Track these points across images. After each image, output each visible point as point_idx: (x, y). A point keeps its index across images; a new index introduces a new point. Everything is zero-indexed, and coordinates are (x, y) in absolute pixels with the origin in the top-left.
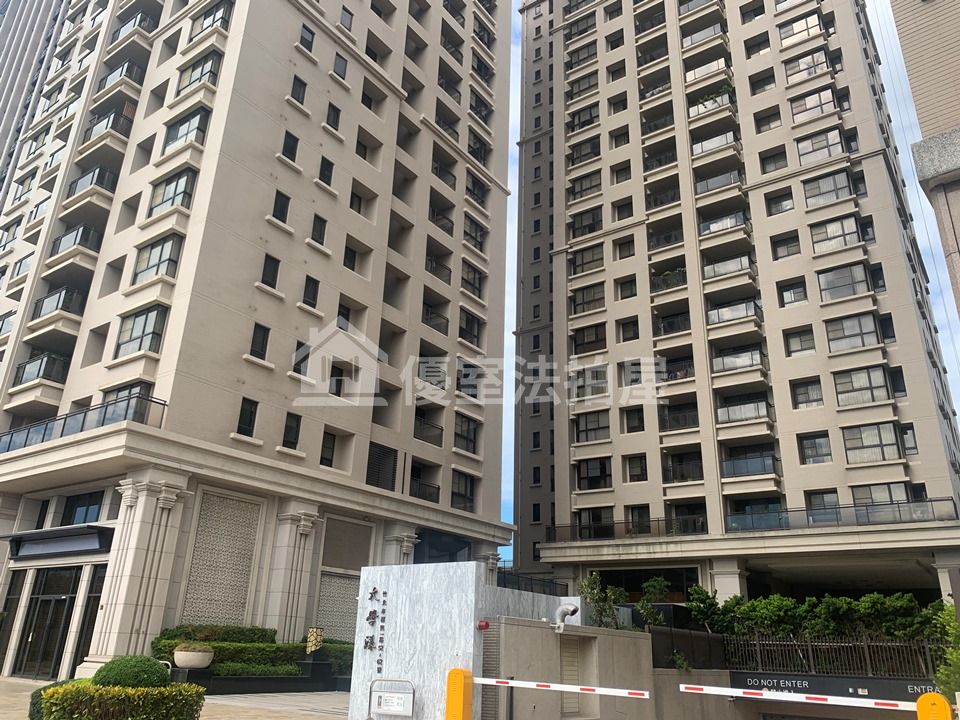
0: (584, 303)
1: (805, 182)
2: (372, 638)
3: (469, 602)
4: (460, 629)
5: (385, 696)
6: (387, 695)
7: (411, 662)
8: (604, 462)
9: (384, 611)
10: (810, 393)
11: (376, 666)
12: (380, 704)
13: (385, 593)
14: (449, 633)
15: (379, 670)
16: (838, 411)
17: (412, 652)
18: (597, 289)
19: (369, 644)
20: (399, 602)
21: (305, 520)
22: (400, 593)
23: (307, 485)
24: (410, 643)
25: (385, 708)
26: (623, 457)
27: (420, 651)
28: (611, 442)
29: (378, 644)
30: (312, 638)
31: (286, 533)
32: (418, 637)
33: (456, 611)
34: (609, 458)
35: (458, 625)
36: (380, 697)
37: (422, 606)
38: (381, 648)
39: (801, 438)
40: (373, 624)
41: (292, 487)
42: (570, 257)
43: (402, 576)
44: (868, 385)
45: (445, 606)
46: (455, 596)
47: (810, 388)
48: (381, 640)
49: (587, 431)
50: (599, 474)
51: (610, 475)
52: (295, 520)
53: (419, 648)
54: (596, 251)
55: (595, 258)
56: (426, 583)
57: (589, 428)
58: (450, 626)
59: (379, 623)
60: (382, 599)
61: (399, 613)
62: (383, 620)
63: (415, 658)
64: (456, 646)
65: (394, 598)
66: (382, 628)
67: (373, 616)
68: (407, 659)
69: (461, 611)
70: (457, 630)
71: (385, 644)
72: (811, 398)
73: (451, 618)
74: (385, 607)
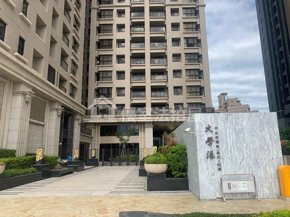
0: (104, 30)
1: (183, 8)
2: (212, 152)
3: (276, 132)
4: (272, 145)
5: (233, 183)
6: (234, 182)
7: (242, 164)
8: (109, 89)
9: (217, 137)
10: (177, 75)
11: (217, 167)
12: (230, 188)
13: (216, 128)
14: (266, 148)
15: (220, 169)
16: (186, 81)
17: (241, 158)
18: (110, 26)
19: (211, 156)
20: (228, 132)
21: (29, 95)
22: (227, 128)
23: (29, 77)
24: (239, 154)
25: (235, 189)
26: (116, 88)
27: (247, 157)
28: (112, 82)
29: (216, 155)
30: (40, 153)
31: (19, 101)
32: (244, 150)
33: (268, 137)
34: (111, 88)
35: (270, 143)
36: (229, 184)
37: (244, 134)
38: (219, 157)
39: (175, 88)
40: (210, 145)
41: (23, 77)
42: (98, 11)
43: (227, 119)
44: (194, 74)
45: (260, 134)
46: (266, 129)
47: (177, 73)
48: (218, 153)
49: (103, 77)
50: (107, 93)
51: (111, 94)
52: (24, 94)
53: (246, 156)
54: (110, 12)
55: (109, 14)
56: (245, 123)
57: (104, 76)
58: (265, 144)
59: (214, 144)
60: (215, 131)
61: (228, 139)
62: (217, 142)
63: (245, 161)
64: (271, 154)
65: (224, 131)
66: (218, 146)
67: (210, 140)
68: (239, 162)
69: (271, 137)
70: (270, 146)
71: (221, 155)
72: (177, 76)
73: (265, 140)
74: (217, 135)
